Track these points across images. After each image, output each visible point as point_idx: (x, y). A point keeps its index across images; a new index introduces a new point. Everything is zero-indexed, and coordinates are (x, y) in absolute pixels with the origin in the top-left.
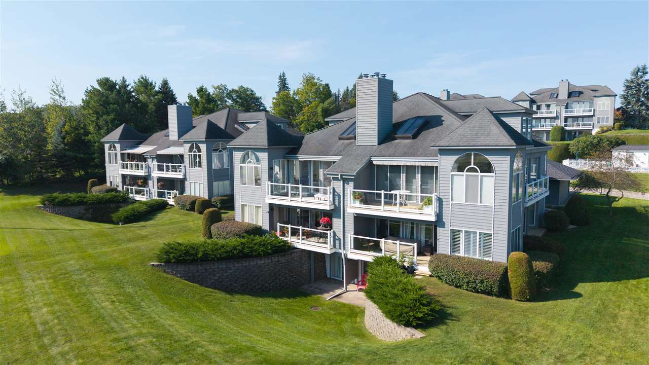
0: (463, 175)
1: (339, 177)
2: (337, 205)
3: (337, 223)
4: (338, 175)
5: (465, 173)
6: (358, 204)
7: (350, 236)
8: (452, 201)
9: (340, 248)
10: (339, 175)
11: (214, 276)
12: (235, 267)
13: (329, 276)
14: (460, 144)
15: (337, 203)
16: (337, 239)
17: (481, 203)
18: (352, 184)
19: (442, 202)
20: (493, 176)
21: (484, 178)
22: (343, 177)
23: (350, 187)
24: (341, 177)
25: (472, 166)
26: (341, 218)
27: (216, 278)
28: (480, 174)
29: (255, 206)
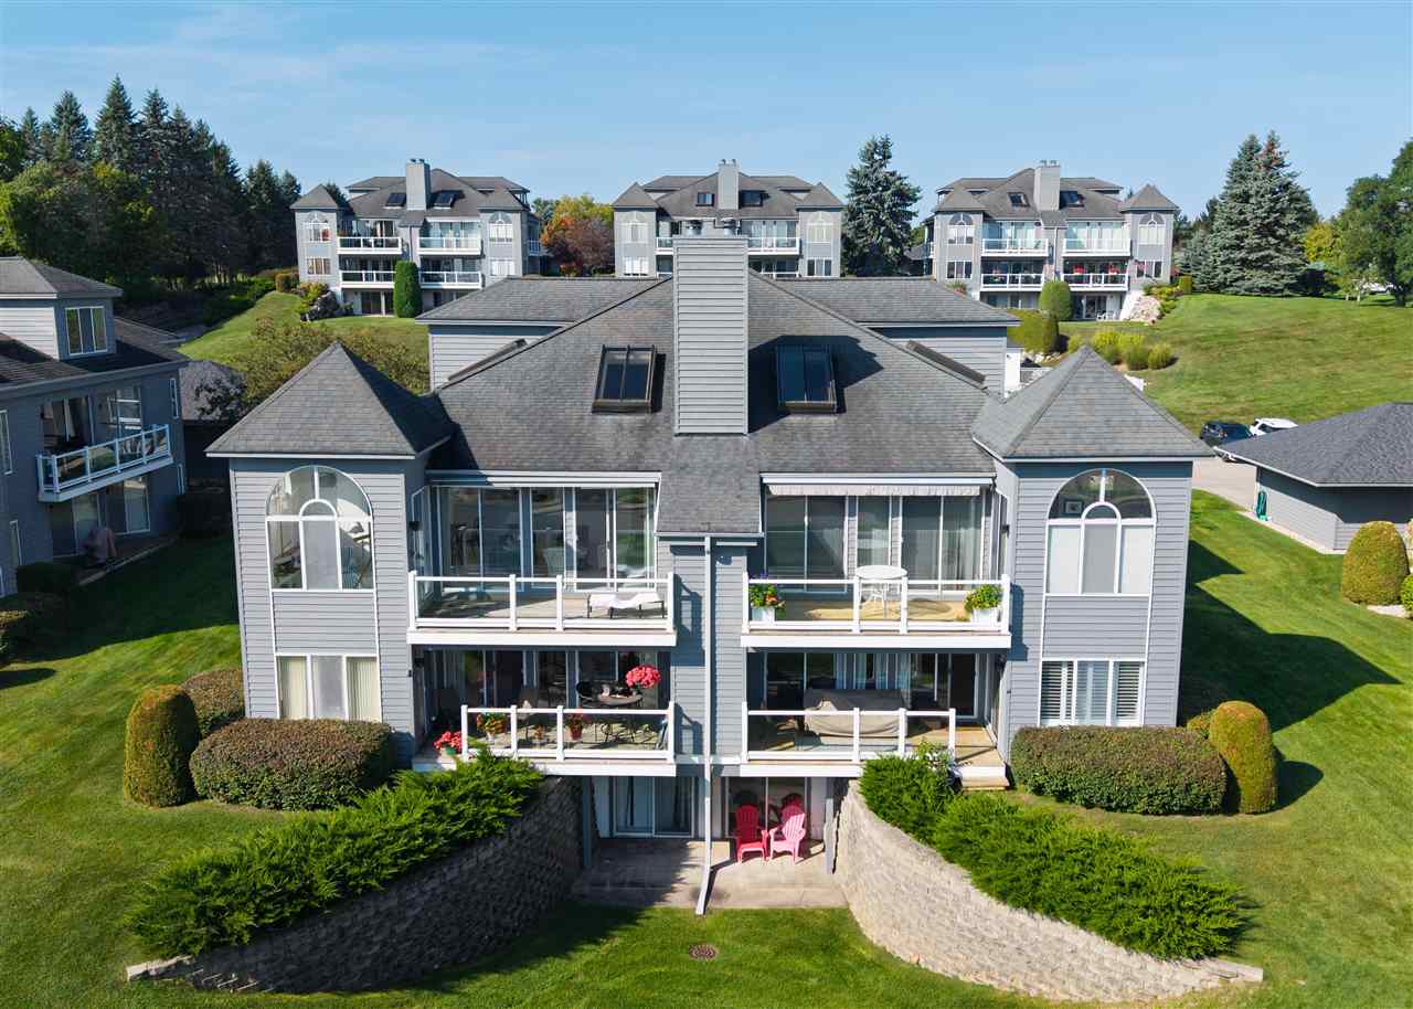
0: (1079, 526)
1: (707, 544)
2: (690, 628)
3: (688, 683)
4: (703, 539)
5: (1083, 521)
6: (767, 618)
7: (738, 714)
8: (1047, 591)
9: (698, 750)
10: (708, 540)
11: (370, 943)
12: (423, 893)
13: (604, 832)
14: (1080, 448)
15: (687, 622)
16: (686, 728)
17: (1120, 591)
18: (740, 562)
19: (1023, 595)
20: (1152, 526)
21: (1127, 531)
22: (719, 544)
23: (737, 576)
24: (713, 545)
25: (1102, 502)
26: (702, 663)
27: (376, 949)
28: (1119, 521)
29: (348, 658)
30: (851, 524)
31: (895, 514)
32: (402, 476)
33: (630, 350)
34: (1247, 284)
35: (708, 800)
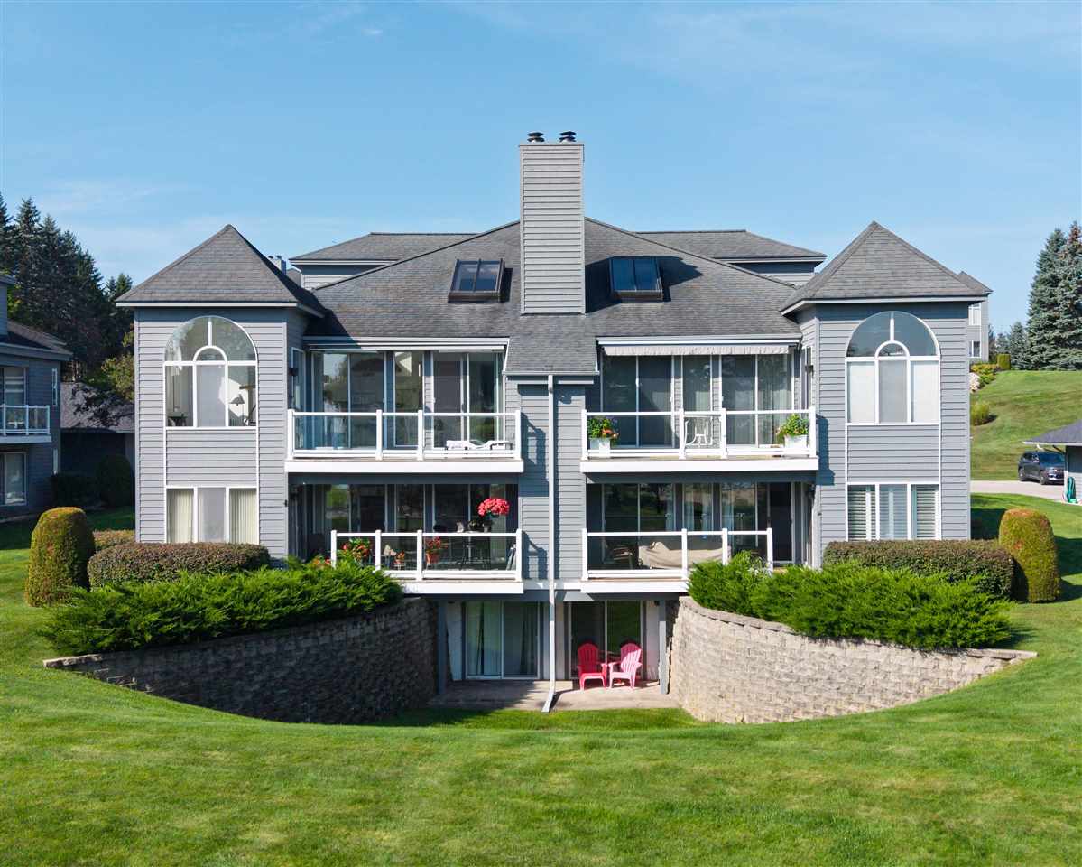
0: (873, 363)
1: (550, 383)
2: (535, 462)
3: (534, 513)
4: (545, 378)
5: (876, 358)
6: (604, 449)
7: (579, 537)
8: (849, 421)
9: (543, 575)
10: (550, 378)
11: (251, 682)
12: (298, 648)
13: (457, 676)
14: (871, 292)
15: (533, 456)
16: (533, 554)
17: (912, 421)
18: (579, 400)
19: (827, 425)
20: (937, 362)
21: (916, 367)
22: (560, 382)
23: (578, 413)
24: (555, 385)
25: (892, 341)
26: (546, 493)
27: (257, 687)
28: (909, 358)
29: (231, 490)
30: (677, 385)
31: (716, 375)
32: (284, 324)
33: (480, 263)
34: (1063, 361)
35: (552, 624)
